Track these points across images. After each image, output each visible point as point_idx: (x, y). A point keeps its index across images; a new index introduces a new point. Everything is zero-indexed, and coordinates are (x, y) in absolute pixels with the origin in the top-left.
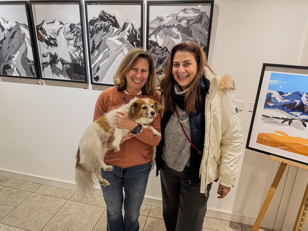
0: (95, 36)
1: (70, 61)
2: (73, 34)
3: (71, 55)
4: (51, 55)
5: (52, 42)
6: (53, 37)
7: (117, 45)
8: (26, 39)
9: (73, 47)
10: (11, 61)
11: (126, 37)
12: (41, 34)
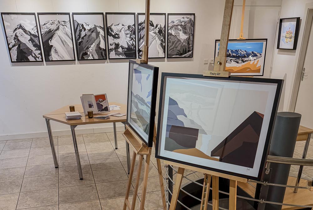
0: (141, 31)
1: (127, 47)
2: (129, 31)
3: (127, 43)
4: (115, 44)
5: (117, 36)
6: (117, 33)
7: (153, 36)
8: (100, 35)
9: (129, 38)
10: (89, 50)
11: (157, 31)
12: (110, 31)
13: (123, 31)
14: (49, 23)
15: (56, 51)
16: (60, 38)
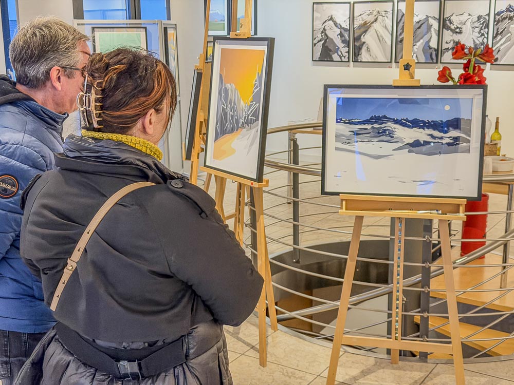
0: (500, 24)
1: (472, 46)
2: (479, 23)
3: (474, 41)
4: (454, 42)
5: (458, 30)
6: (459, 26)
8: (432, 30)
9: (477, 34)
12: (449, 24)
13: (468, 23)
14: (366, 14)
15: (368, 50)
16: (376, 32)
